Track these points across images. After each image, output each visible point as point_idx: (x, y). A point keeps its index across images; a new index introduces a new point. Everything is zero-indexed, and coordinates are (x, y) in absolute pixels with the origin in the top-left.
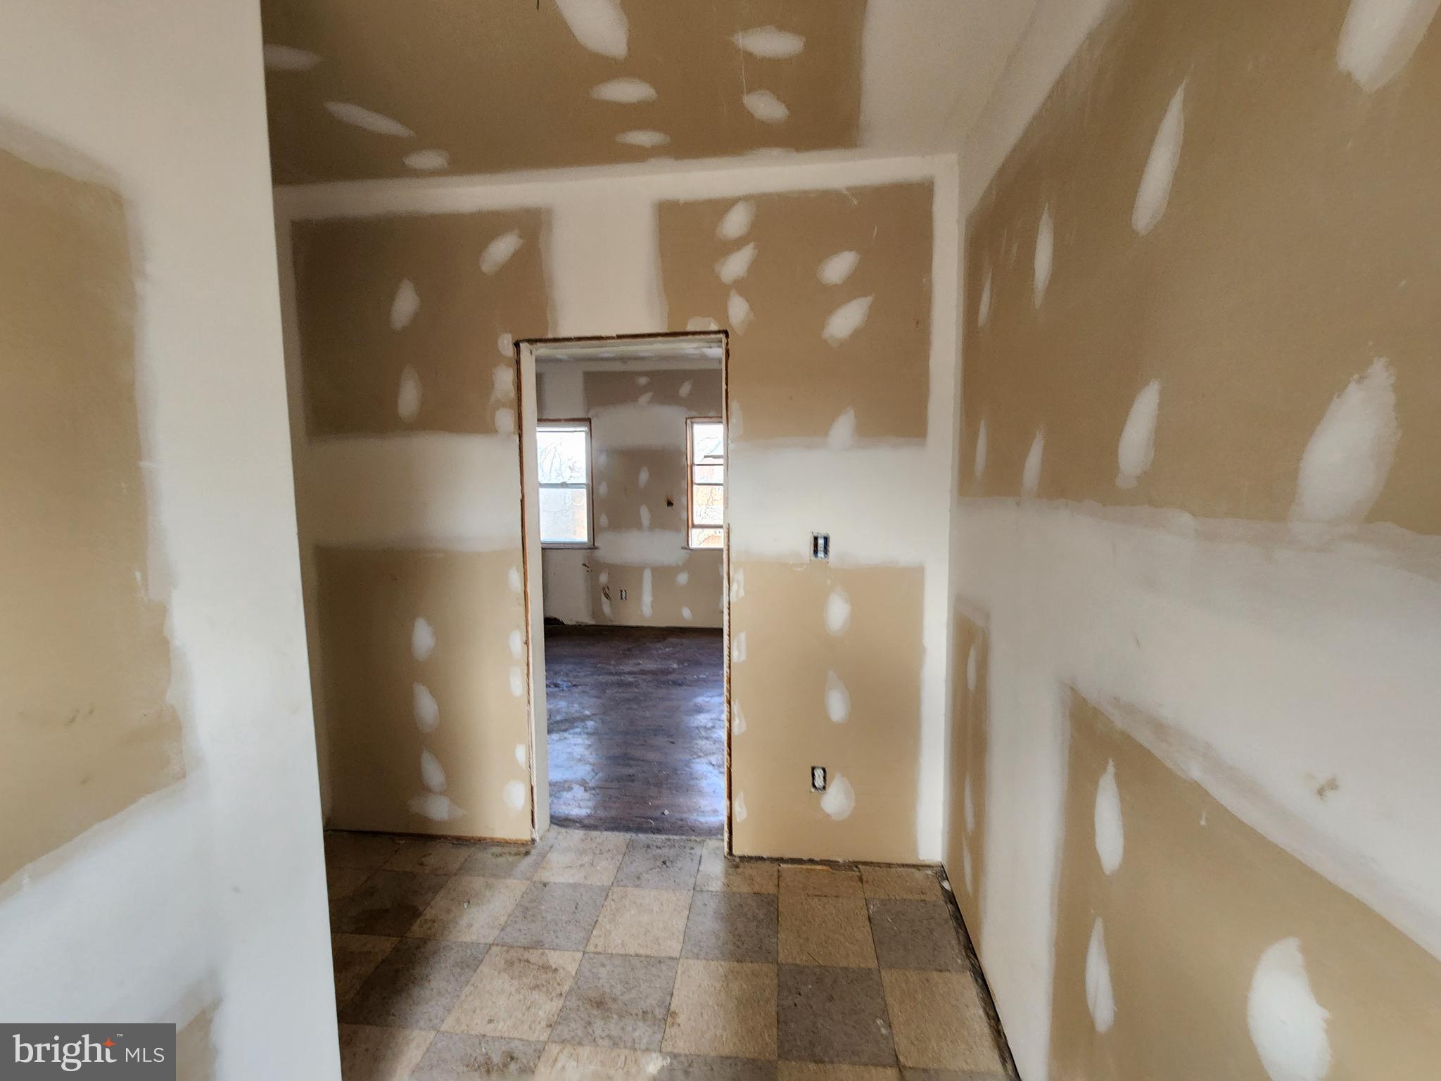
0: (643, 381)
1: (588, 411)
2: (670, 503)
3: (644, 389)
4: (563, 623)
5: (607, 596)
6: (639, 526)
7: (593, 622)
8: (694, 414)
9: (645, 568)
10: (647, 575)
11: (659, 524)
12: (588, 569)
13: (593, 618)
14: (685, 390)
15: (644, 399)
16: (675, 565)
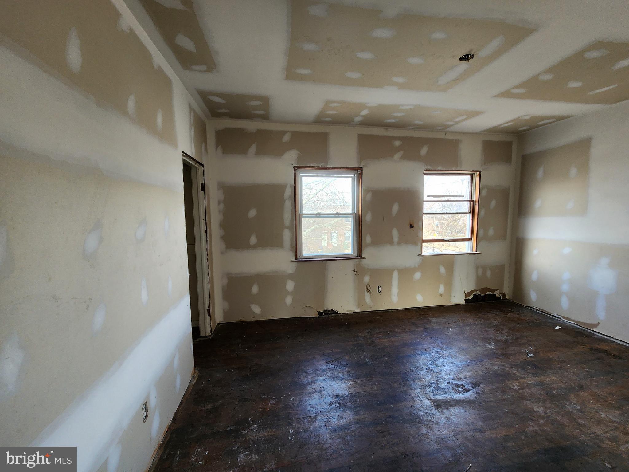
0: (397, 143)
1: (360, 163)
2: (411, 227)
3: (398, 149)
4: (337, 313)
5: (369, 291)
6: (391, 243)
7: (358, 310)
8: (429, 167)
9: (394, 270)
10: (395, 275)
11: (404, 241)
12: (356, 273)
13: (358, 307)
14: (424, 151)
15: (397, 156)
16: (413, 267)
